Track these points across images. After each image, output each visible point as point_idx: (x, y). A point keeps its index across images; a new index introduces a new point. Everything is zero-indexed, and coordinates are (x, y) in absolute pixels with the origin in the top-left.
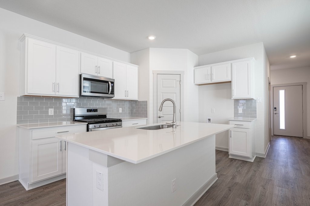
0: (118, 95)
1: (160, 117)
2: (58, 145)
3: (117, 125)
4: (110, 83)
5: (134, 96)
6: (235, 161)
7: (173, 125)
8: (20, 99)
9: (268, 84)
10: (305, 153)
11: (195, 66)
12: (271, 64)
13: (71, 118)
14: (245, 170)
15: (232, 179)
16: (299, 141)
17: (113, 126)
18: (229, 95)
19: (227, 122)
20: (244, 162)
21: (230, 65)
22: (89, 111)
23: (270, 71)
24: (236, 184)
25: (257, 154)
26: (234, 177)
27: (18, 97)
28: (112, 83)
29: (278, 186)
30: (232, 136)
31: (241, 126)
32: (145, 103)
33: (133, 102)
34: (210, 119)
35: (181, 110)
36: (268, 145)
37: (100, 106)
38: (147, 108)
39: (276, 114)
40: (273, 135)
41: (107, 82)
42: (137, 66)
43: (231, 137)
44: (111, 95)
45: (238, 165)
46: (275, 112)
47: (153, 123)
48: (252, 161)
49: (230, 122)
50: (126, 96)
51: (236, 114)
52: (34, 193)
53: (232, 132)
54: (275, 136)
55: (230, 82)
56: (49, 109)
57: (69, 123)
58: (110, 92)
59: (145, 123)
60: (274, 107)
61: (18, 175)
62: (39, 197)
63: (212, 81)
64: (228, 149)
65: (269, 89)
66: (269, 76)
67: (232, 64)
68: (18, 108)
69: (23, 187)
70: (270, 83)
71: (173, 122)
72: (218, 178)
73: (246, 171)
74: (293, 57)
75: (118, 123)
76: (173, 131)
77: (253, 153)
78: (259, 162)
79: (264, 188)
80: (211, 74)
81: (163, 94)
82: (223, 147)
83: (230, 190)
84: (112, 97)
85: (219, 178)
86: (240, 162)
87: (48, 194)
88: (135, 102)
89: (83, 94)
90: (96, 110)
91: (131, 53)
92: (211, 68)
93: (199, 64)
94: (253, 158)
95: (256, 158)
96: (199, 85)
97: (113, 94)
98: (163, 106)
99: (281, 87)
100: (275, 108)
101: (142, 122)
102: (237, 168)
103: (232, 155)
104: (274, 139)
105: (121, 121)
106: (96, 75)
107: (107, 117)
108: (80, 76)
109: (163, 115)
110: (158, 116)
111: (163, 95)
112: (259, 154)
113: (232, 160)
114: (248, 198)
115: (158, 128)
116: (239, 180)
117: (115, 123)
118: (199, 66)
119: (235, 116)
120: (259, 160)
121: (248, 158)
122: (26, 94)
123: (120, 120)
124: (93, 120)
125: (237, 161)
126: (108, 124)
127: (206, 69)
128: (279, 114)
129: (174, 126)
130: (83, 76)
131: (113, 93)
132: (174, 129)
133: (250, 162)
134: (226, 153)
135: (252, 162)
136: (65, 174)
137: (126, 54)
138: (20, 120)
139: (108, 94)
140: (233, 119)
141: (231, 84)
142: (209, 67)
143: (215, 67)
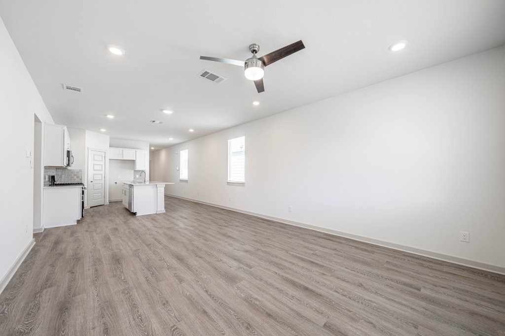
11: (110, 147)
18: (133, 168)
34: (117, 182)
35: (105, 177)
51: (135, 177)
67: (136, 151)
80: (123, 154)
81: (94, 165)
92: (123, 150)
109: (94, 180)
141: (133, 161)
142: (121, 149)
143: (125, 151)
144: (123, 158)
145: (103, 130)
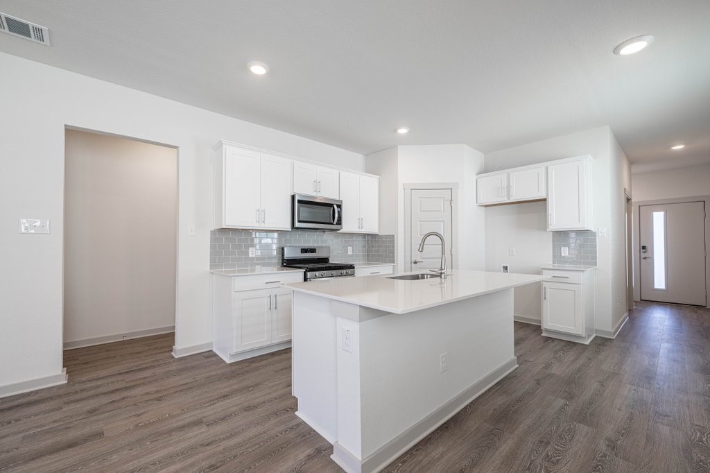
0: (348, 226)
1: (416, 263)
2: (266, 301)
3: (347, 275)
4: (335, 207)
5: (372, 227)
6: (553, 341)
7: (441, 273)
8: (213, 233)
9: (624, 200)
10: (702, 335)
11: (479, 173)
12: (631, 162)
13: (278, 263)
14: (570, 355)
15: (543, 367)
16: (696, 313)
17: (341, 275)
18: (543, 224)
19: (539, 272)
20: (569, 344)
21: (544, 169)
22: (304, 251)
23: (631, 175)
24: (551, 375)
25: (597, 331)
26: (547, 366)
27: (211, 231)
28: (339, 206)
29: (629, 384)
30: (548, 296)
31: (565, 280)
32: (391, 239)
33: (370, 238)
34: (507, 267)
35: (453, 251)
36: (623, 318)
37: (320, 244)
38: (394, 247)
39: (645, 258)
40: (639, 300)
41: (331, 205)
42: (378, 176)
43: (545, 298)
44: (338, 227)
45: (558, 348)
46: (643, 255)
47: (405, 271)
48: (587, 342)
49: (544, 271)
50: (359, 227)
51: (557, 257)
52: (237, 367)
53: (548, 291)
54: (643, 302)
55: (545, 200)
56: (250, 248)
57: (275, 269)
58: (335, 222)
59: (391, 272)
60: (642, 245)
61: (212, 343)
62: (247, 372)
63: (509, 199)
64: (540, 321)
65: (629, 211)
66: (626, 186)
67: (547, 168)
68: (212, 247)
69: (221, 359)
70: (628, 200)
71: (441, 269)
72: (518, 365)
73: (572, 358)
74: (678, 147)
75: (349, 271)
76: (441, 283)
77: (589, 330)
78: (600, 345)
79: (603, 386)
80: (509, 187)
81: (422, 223)
82: (530, 317)
83: (539, 384)
84: (339, 230)
85: (520, 365)
86: (563, 344)
87: (257, 369)
88: (373, 236)
89: (297, 224)
90: (313, 251)
91: (365, 155)
92: (509, 175)
93: (485, 170)
94: (588, 338)
95: (595, 338)
96: (487, 206)
97: (340, 224)
98: (425, 243)
99: (656, 205)
100: (644, 248)
101: (385, 269)
102: (556, 352)
103: (548, 331)
104: (640, 308)
105: (354, 268)
106: (314, 194)
107: (330, 262)
108: (293, 197)
109: (422, 258)
110: (413, 260)
111: (421, 225)
112: (602, 332)
113: (547, 339)
114: (570, 397)
115: (416, 277)
116: (556, 370)
117: (344, 272)
118: (485, 172)
119: (554, 263)
120: (601, 342)
121: (578, 337)
122: (224, 227)
123: (352, 267)
124: (311, 266)
125: (556, 342)
126: (334, 272)
127: (498, 178)
128: (652, 258)
129: (443, 276)
130: (297, 198)
131: (339, 222)
132: (443, 280)
133: (583, 344)
134: (537, 329)
135: (586, 345)
136: (290, 342)
137: (359, 158)
138: (215, 263)
139: (332, 224)
140: (551, 267)
141: (542, 203)
142: (504, 174)
143: (515, 174)
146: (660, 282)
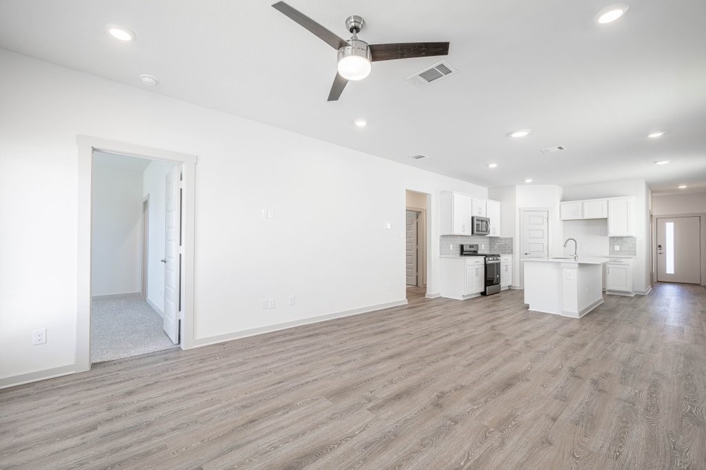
0: (493, 232)
1: (526, 254)
9: (649, 217)
11: (561, 201)
12: (653, 192)
18: (605, 232)
20: (623, 296)
21: (606, 202)
23: (652, 199)
25: (636, 291)
30: (610, 272)
31: (620, 263)
32: (510, 240)
33: (493, 239)
36: (649, 287)
37: (475, 243)
38: (513, 245)
39: (660, 253)
40: (656, 281)
42: (498, 202)
46: (659, 251)
48: (632, 296)
51: (612, 251)
53: (610, 269)
54: (659, 283)
55: (606, 219)
60: (659, 244)
65: (651, 222)
66: (650, 209)
67: (608, 201)
70: (651, 216)
72: (604, 301)
74: (683, 187)
77: (633, 290)
80: (583, 210)
81: (530, 231)
86: (619, 296)
88: (496, 238)
91: (489, 188)
92: (583, 204)
93: (565, 199)
94: (633, 294)
95: (636, 294)
96: (567, 221)
99: (668, 218)
100: (660, 246)
103: (610, 291)
104: (657, 285)
105: (500, 256)
107: (478, 253)
108: (473, 218)
109: (530, 251)
110: (524, 252)
112: (638, 292)
113: (609, 295)
118: (566, 201)
119: (610, 254)
120: (639, 296)
121: (629, 293)
125: (614, 297)
128: (665, 253)
130: (475, 218)
133: (630, 297)
141: (604, 221)
142: (579, 203)
143: (587, 203)
144: (583, 216)
145: (529, 181)
146: (670, 269)
